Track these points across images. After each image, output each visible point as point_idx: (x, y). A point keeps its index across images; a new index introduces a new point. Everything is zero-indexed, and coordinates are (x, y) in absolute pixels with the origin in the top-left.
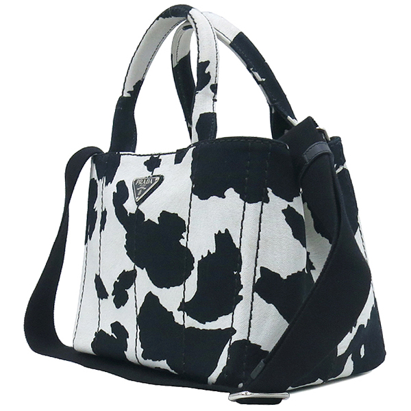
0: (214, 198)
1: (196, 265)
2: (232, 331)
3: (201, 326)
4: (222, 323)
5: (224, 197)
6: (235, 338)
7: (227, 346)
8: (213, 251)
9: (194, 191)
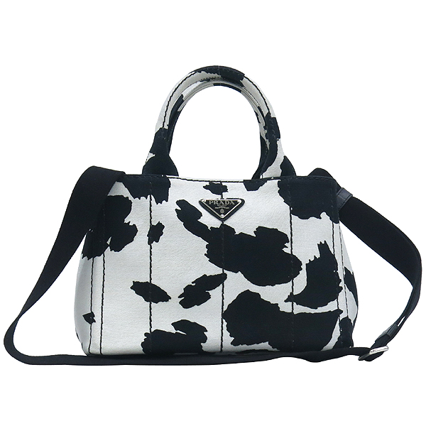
0: (313, 219)
1: (304, 267)
2: (339, 312)
3: (313, 311)
4: (331, 306)
5: (321, 218)
6: (342, 316)
7: (338, 322)
8: (318, 256)
9: (292, 213)
